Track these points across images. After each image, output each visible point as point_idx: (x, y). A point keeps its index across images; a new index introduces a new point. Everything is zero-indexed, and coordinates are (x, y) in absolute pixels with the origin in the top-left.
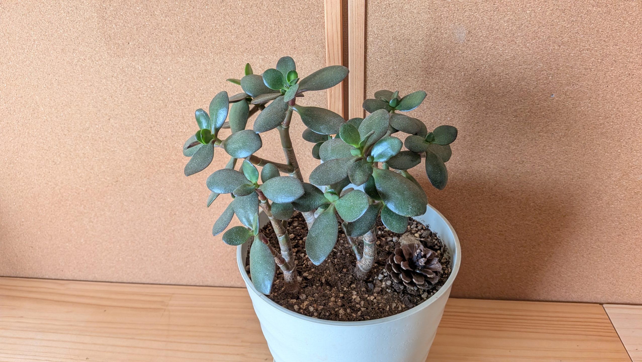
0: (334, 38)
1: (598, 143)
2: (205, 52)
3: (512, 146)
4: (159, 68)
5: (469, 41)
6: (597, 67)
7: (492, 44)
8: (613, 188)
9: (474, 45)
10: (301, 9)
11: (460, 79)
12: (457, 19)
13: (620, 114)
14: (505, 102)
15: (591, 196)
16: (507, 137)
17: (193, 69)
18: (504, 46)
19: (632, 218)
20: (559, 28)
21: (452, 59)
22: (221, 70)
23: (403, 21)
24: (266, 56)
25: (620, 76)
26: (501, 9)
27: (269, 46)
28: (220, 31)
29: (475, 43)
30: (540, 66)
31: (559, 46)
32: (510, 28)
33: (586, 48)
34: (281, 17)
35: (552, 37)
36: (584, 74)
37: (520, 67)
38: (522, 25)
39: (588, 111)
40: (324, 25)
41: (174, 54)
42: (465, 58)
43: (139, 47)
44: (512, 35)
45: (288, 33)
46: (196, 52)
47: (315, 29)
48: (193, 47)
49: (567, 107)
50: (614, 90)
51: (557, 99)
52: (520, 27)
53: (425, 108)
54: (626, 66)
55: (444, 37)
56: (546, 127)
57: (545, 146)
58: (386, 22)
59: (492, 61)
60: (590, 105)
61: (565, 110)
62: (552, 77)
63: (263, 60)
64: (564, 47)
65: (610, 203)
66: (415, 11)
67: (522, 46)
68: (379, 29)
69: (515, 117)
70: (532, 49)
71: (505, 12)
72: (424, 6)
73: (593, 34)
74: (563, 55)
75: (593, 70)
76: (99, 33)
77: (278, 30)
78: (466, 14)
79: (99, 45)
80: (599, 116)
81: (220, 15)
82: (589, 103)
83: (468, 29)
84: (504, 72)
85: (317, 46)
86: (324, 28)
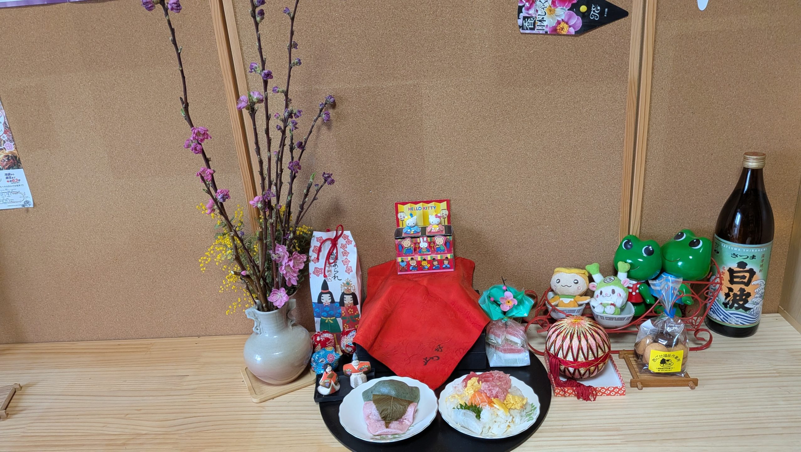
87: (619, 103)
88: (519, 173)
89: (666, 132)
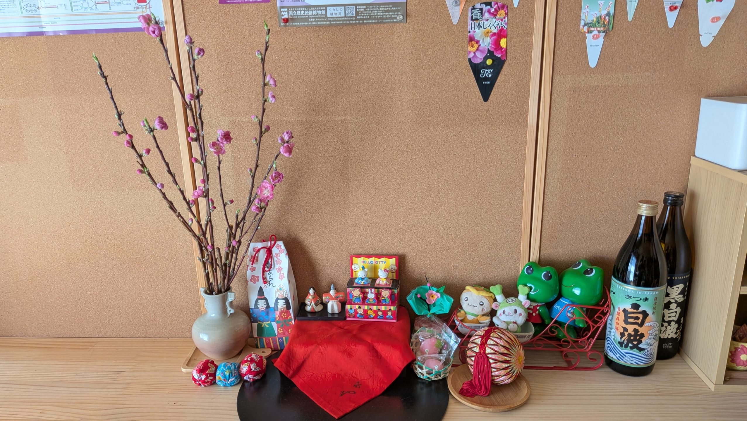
87: (520, 144)
88: (432, 202)
89: (562, 172)
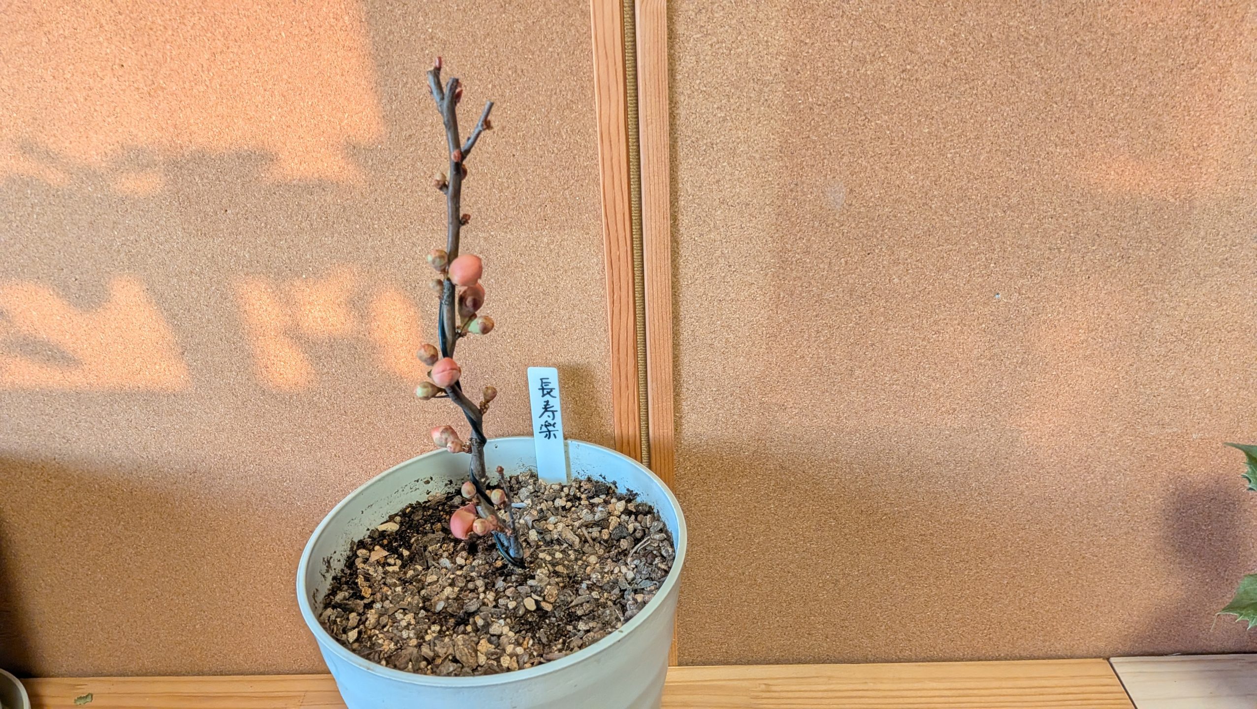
0: (617, 202)
1: (1079, 373)
2: (376, 226)
3: (934, 384)
4: (285, 257)
5: (851, 205)
6: (1069, 245)
7: (890, 210)
8: (1110, 451)
9: (859, 213)
10: (556, 151)
11: (839, 270)
12: (829, 169)
13: (1112, 323)
14: (918, 308)
15: (1075, 467)
16: (925, 368)
17: (353, 257)
18: (912, 214)
19: (1147, 502)
20: (1003, 182)
21: (823, 236)
22: (407, 259)
23: (737, 172)
24: (492, 233)
25: (1107, 261)
26: (904, 152)
27: (496, 214)
28: (405, 189)
29: (862, 209)
30: (974, 245)
31: (1004, 212)
32: (920, 184)
33: (1049, 214)
34: (520, 165)
35: (991, 197)
36: (1048, 258)
37: (940, 248)
38: (940, 177)
39: (1059, 320)
40: (599, 180)
41: (315, 231)
42: (845, 234)
43: (247, 219)
44: (924, 195)
45: (532, 193)
46: (358, 226)
47: (582, 186)
48: (353, 218)
49: (1023, 314)
50: (1100, 283)
51: (1006, 301)
52: (936, 181)
53: (781, 321)
54: (1116, 243)
55: (808, 200)
56: (989, 349)
57: (990, 381)
58: (708, 173)
59: (891, 239)
60: (1061, 310)
61: (1020, 319)
62: (995, 264)
63: (485, 239)
64: (1012, 214)
65: (1108, 476)
66: (757, 156)
67: (941, 213)
68: (696, 186)
69: (936, 333)
70: (957, 218)
71: (910, 156)
72: (772, 147)
73: (1059, 190)
74: (1011, 227)
75: (1063, 250)
76: (167, 193)
77: (513, 187)
78: (844, 160)
79: (167, 213)
80: (1078, 329)
81: (404, 162)
82: (1061, 306)
83: (849, 186)
84: (913, 257)
85: (587, 215)
86: (599, 184)
